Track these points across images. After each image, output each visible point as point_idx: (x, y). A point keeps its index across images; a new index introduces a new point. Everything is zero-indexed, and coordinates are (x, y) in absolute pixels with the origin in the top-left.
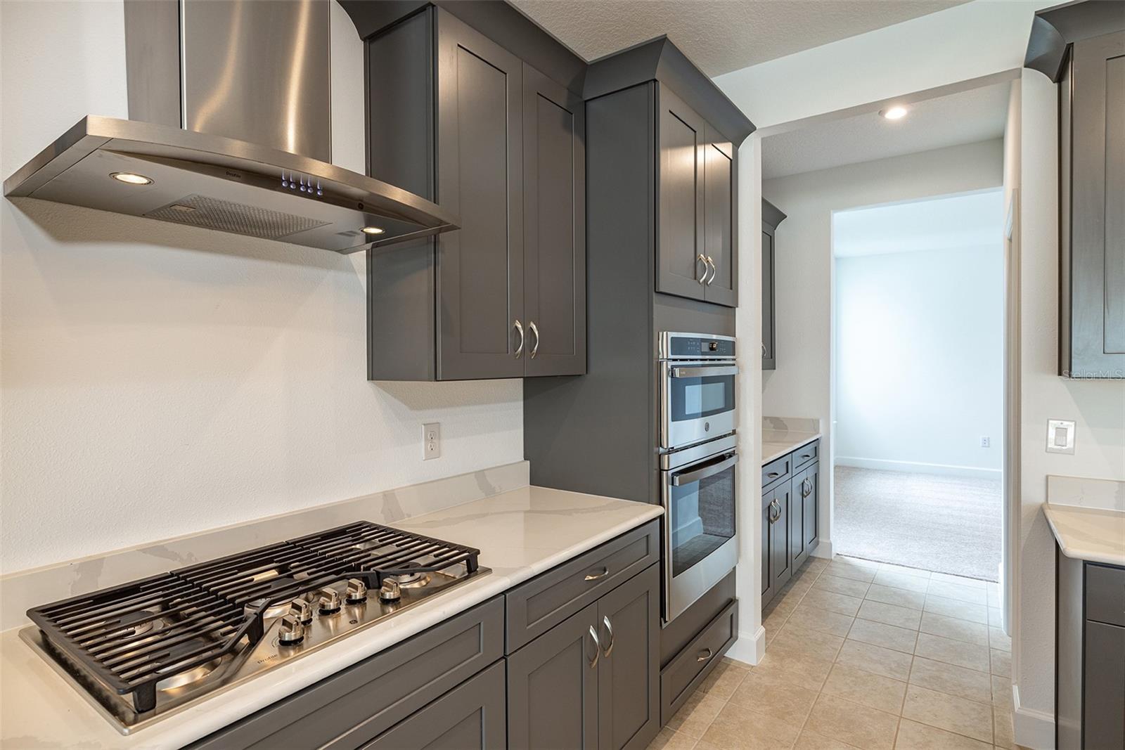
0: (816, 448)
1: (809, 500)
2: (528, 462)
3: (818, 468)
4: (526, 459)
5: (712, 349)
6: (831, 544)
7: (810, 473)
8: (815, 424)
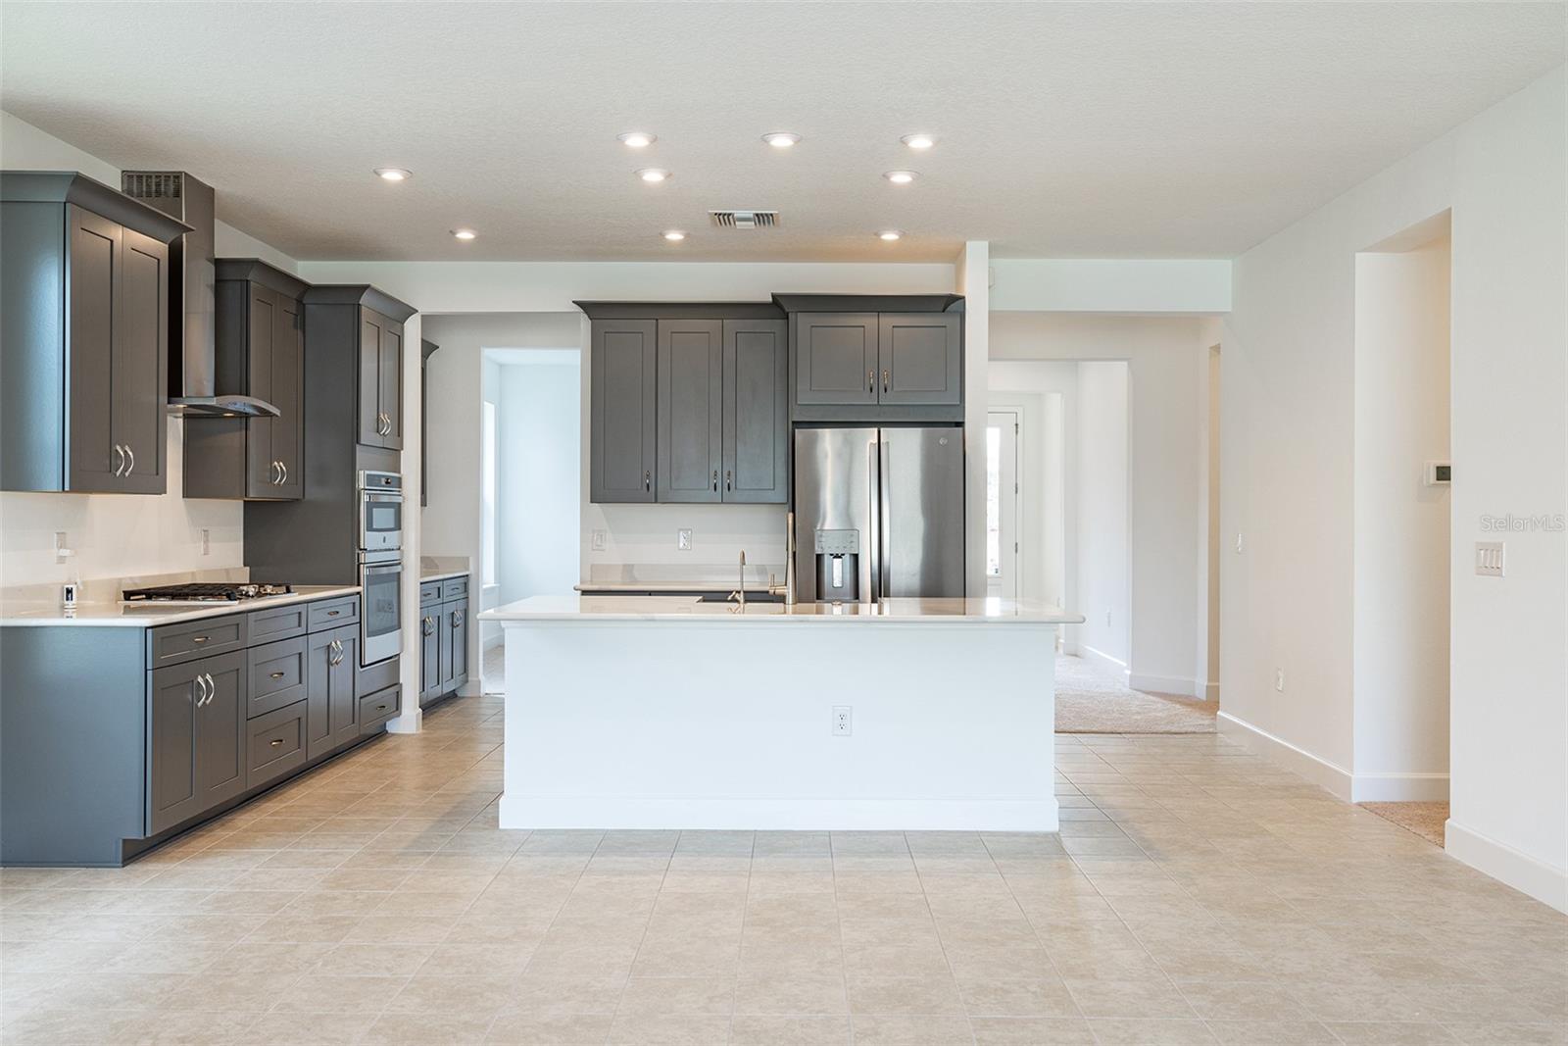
0: (465, 584)
1: (458, 631)
2: (248, 568)
3: (467, 603)
4: (245, 565)
5: (387, 483)
6: (480, 682)
7: (461, 605)
8: (465, 562)
